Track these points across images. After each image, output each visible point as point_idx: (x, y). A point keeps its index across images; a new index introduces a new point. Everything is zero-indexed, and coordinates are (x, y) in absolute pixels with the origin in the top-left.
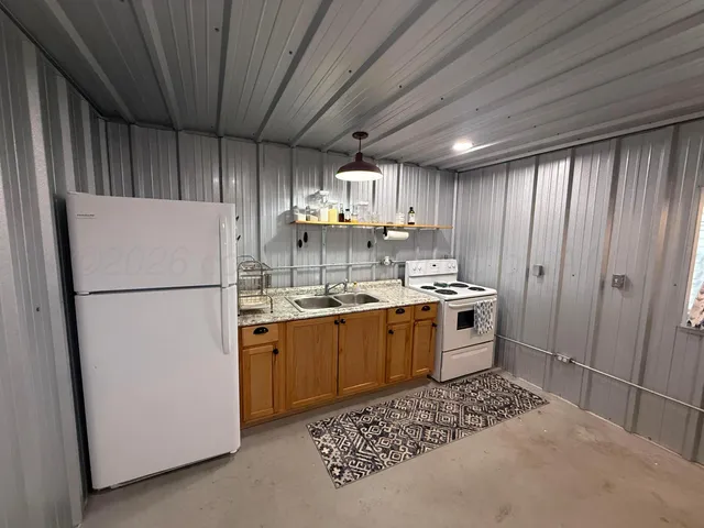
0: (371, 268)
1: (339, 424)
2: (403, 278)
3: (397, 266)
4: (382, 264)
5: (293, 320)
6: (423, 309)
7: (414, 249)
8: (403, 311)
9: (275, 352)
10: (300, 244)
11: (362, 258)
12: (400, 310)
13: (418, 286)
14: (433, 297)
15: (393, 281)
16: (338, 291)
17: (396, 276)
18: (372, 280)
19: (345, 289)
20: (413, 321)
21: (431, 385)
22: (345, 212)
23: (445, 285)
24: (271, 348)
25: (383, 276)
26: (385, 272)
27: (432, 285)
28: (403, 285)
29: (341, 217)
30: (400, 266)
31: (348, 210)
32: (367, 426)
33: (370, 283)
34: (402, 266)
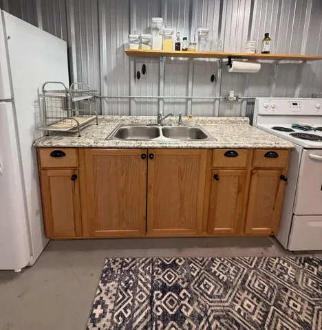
0: (214, 103)
1: (136, 272)
2: (251, 116)
3: (245, 102)
4: (226, 99)
5: (91, 148)
6: (267, 155)
7: (269, 85)
8: (236, 154)
9: (74, 177)
10: (138, 76)
11: (204, 92)
12: (231, 153)
13: (269, 126)
14: (285, 141)
15: (238, 118)
16: (171, 123)
17: (244, 114)
18: (214, 116)
19: (180, 122)
20: (250, 168)
21: (273, 249)
22: (181, 41)
23: (309, 128)
24: (69, 172)
25: (227, 112)
26: (231, 108)
27: (289, 127)
28: (251, 123)
29: (178, 46)
30: (248, 103)
31: (185, 39)
32: (164, 289)
33: (210, 118)
34: (251, 103)
